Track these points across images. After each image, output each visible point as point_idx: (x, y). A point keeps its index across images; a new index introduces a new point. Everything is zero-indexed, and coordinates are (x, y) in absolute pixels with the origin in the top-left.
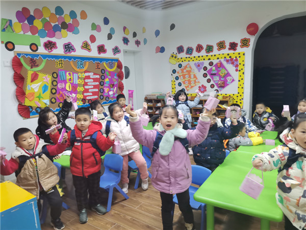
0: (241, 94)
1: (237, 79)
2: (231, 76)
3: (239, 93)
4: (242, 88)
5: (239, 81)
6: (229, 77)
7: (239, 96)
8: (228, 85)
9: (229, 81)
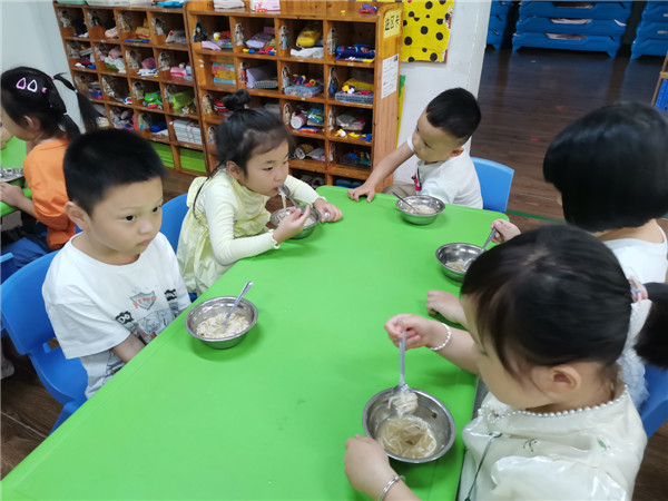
7: (437, 3)
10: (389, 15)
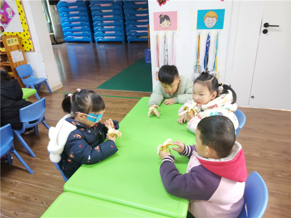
0: (26, 32)
1: (17, 11)
2: (9, 7)
3: (24, 31)
4: (25, 24)
5: (20, 14)
6: (7, 8)
7: (26, 35)
8: (10, 19)
9: (9, 13)
10: (7, 40)
